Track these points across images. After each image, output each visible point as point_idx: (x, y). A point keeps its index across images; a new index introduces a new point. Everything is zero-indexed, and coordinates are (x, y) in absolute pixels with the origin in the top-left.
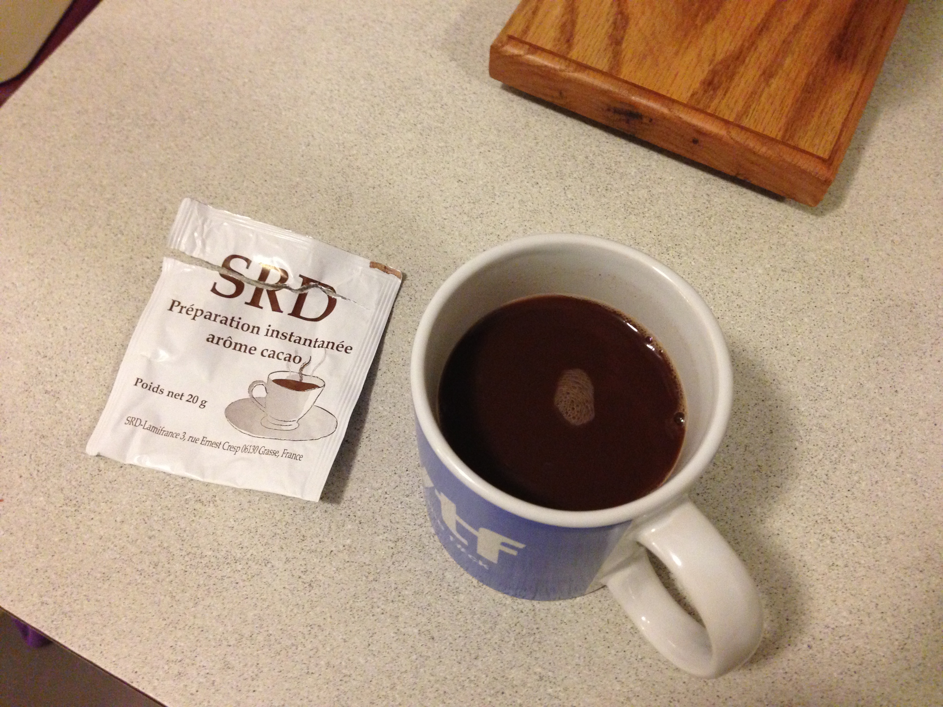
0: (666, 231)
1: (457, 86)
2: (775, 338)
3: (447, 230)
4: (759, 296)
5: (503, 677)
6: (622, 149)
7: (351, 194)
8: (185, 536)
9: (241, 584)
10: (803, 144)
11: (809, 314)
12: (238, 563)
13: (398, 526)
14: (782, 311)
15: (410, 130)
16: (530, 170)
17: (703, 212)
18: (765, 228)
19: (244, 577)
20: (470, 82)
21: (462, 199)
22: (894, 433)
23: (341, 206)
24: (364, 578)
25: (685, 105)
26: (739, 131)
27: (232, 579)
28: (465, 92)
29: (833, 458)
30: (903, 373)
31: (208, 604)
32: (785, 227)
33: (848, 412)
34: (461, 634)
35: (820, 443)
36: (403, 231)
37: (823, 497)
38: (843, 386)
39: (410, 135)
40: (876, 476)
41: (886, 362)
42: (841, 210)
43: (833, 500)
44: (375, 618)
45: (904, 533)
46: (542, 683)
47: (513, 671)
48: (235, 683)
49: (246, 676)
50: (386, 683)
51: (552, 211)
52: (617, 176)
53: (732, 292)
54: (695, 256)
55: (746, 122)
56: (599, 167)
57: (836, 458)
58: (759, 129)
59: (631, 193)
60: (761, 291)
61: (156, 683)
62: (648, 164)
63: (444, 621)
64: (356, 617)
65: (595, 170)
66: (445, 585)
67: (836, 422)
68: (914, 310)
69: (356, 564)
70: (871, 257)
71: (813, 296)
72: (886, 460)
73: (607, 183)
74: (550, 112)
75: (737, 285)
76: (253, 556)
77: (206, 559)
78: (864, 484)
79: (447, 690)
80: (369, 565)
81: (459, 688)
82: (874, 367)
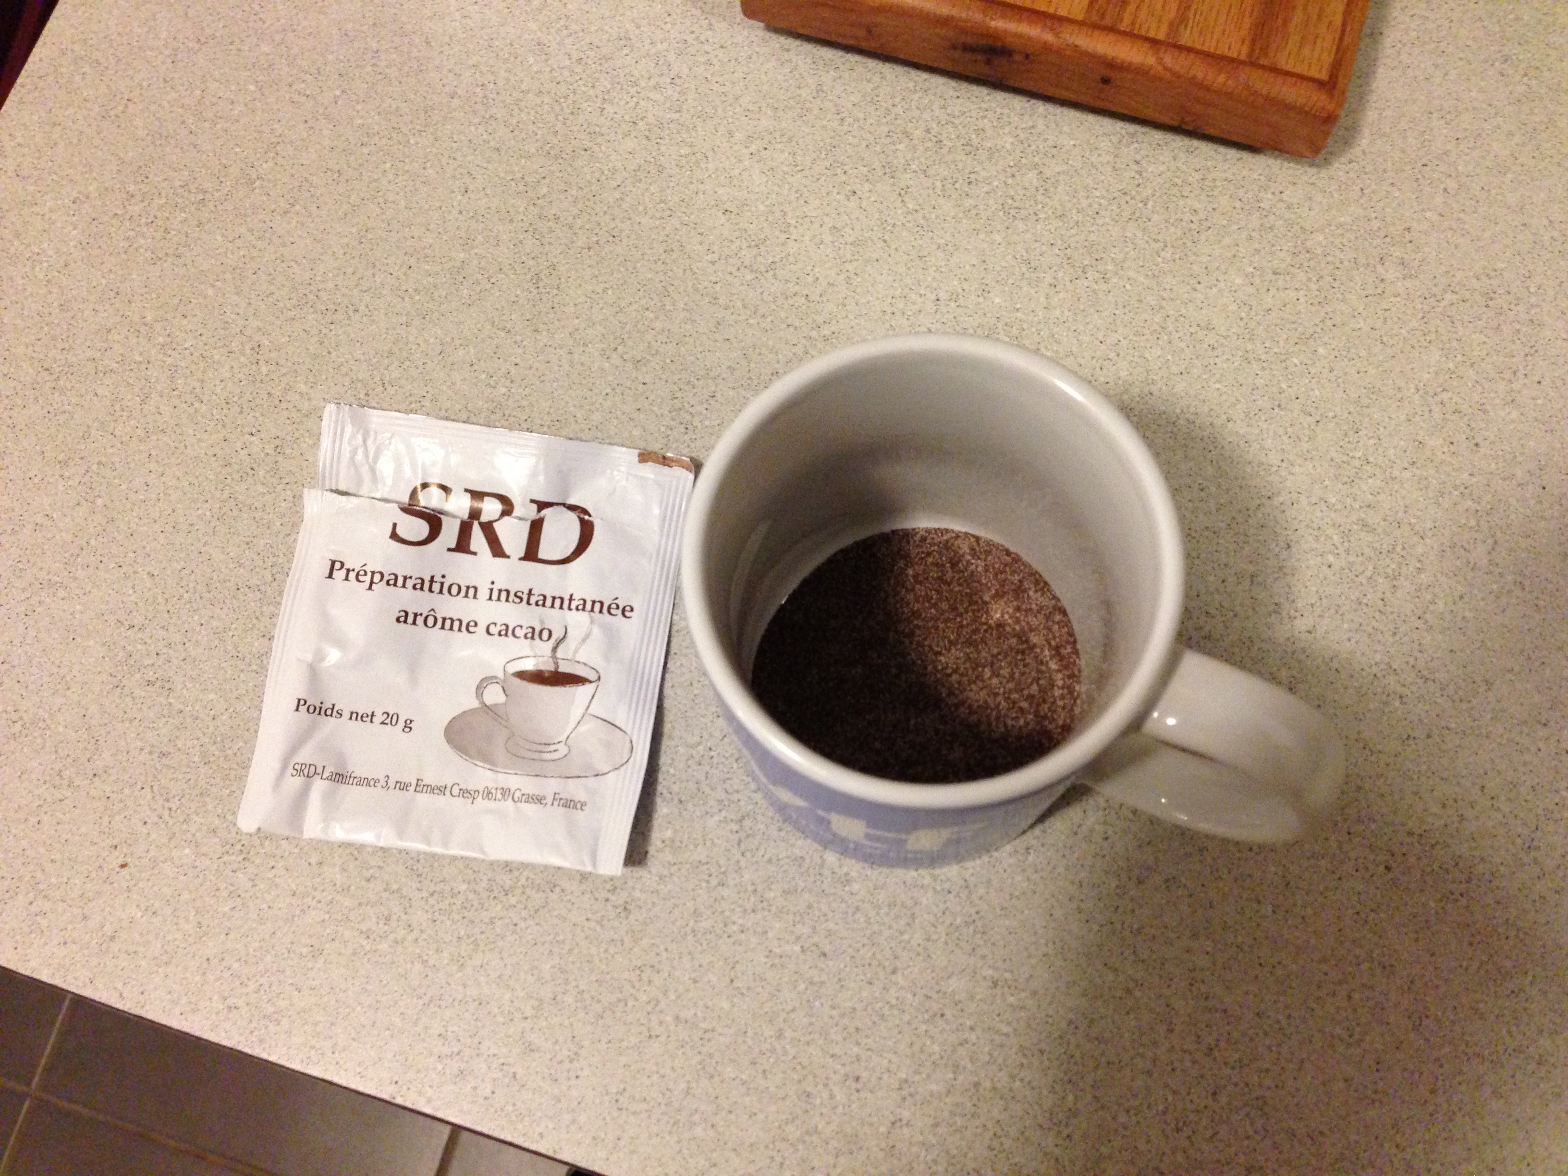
0: (1077, 238)
1: (690, 39)
2: (1275, 390)
3: (722, 301)
4: (1242, 324)
5: (938, 992)
6: (984, 105)
7: (554, 267)
8: (420, 867)
9: (522, 925)
10: (1285, 62)
11: (1326, 339)
12: (510, 895)
13: (739, 796)
14: (1281, 344)
15: (627, 135)
16: (839, 171)
17: (1133, 193)
18: (1238, 204)
19: (524, 913)
20: (710, 27)
21: (738, 243)
22: (1479, 514)
23: (542, 290)
24: (704, 884)
25: (1081, 24)
26: (1177, 54)
27: (507, 920)
28: (706, 47)
29: (1389, 570)
30: (1485, 412)
31: (479, 963)
32: (1270, 196)
33: (1404, 492)
34: (865, 941)
35: (1367, 551)
36: (652, 316)
37: (1380, 636)
38: (1392, 451)
39: (630, 144)
40: (1459, 588)
41: (1456, 399)
42: (1356, 151)
43: (1397, 638)
44: (732, 940)
45: (1511, 671)
46: (998, 991)
47: (951, 982)
48: (546, 1070)
49: (559, 1058)
50: (768, 1032)
51: (886, 237)
52: (983, 155)
53: (1198, 325)
54: (1131, 274)
55: (1186, 38)
56: (950, 144)
57: (1394, 570)
58: (1209, 46)
59: (1010, 181)
60: (1243, 315)
61: (430, 1092)
62: (1030, 124)
63: (836, 927)
64: (705, 944)
65: (944, 151)
66: (827, 872)
67: (1388, 513)
68: (1490, 303)
69: (688, 866)
70: (1414, 225)
71: (1329, 309)
72: (1472, 560)
73: (967, 171)
74: (853, 58)
75: (1204, 311)
76: (530, 881)
77: (461, 898)
78: (1441, 605)
79: (860, 1025)
80: (707, 863)
81: (876, 1019)
82: (1436, 409)
